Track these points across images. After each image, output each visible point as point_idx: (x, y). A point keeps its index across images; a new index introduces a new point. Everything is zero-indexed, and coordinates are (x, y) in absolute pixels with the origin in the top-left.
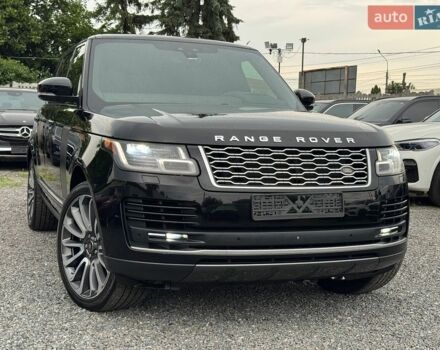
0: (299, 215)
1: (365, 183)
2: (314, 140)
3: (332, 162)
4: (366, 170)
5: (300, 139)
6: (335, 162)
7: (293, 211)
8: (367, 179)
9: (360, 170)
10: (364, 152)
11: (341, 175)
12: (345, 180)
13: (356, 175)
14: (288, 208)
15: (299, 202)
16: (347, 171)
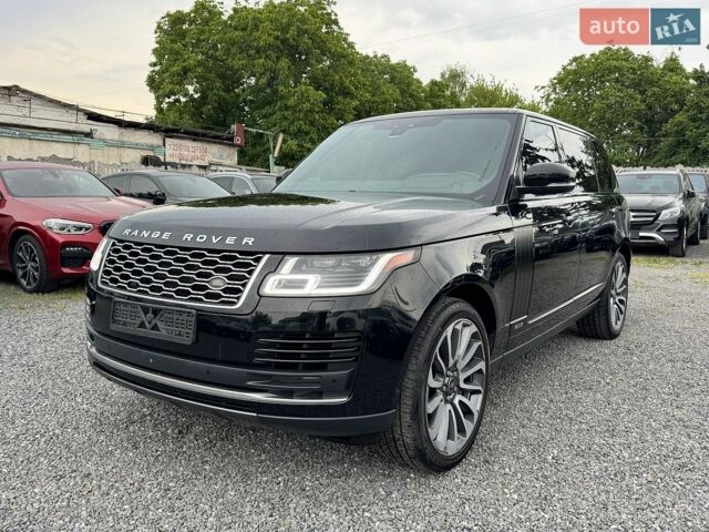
0: (147, 332)
1: (234, 303)
2: (201, 239)
3: (205, 269)
4: (244, 285)
5: (188, 237)
6: (209, 269)
7: (142, 325)
8: (238, 298)
9: (236, 284)
10: (258, 260)
11: (206, 288)
12: (207, 296)
13: (225, 291)
14: (138, 322)
15: (150, 315)
16: (218, 283)
